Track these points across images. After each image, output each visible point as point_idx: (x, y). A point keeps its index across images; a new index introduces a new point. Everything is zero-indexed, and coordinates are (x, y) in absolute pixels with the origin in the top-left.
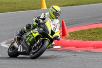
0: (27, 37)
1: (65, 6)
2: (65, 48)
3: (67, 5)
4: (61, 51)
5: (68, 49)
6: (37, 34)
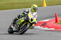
0: (18, 22)
1: (57, 5)
2: (57, 30)
3: (59, 4)
4: (55, 31)
5: (59, 30)
6: (23, 20)
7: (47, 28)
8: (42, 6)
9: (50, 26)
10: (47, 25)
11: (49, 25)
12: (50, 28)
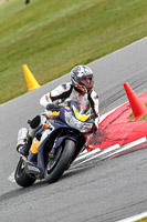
7: (117, 146)
8: (22, 90)
9: (124, 136)
10: (110, 136)
11: (119, 133)
12: (127, 141)
